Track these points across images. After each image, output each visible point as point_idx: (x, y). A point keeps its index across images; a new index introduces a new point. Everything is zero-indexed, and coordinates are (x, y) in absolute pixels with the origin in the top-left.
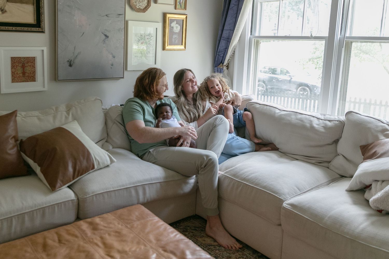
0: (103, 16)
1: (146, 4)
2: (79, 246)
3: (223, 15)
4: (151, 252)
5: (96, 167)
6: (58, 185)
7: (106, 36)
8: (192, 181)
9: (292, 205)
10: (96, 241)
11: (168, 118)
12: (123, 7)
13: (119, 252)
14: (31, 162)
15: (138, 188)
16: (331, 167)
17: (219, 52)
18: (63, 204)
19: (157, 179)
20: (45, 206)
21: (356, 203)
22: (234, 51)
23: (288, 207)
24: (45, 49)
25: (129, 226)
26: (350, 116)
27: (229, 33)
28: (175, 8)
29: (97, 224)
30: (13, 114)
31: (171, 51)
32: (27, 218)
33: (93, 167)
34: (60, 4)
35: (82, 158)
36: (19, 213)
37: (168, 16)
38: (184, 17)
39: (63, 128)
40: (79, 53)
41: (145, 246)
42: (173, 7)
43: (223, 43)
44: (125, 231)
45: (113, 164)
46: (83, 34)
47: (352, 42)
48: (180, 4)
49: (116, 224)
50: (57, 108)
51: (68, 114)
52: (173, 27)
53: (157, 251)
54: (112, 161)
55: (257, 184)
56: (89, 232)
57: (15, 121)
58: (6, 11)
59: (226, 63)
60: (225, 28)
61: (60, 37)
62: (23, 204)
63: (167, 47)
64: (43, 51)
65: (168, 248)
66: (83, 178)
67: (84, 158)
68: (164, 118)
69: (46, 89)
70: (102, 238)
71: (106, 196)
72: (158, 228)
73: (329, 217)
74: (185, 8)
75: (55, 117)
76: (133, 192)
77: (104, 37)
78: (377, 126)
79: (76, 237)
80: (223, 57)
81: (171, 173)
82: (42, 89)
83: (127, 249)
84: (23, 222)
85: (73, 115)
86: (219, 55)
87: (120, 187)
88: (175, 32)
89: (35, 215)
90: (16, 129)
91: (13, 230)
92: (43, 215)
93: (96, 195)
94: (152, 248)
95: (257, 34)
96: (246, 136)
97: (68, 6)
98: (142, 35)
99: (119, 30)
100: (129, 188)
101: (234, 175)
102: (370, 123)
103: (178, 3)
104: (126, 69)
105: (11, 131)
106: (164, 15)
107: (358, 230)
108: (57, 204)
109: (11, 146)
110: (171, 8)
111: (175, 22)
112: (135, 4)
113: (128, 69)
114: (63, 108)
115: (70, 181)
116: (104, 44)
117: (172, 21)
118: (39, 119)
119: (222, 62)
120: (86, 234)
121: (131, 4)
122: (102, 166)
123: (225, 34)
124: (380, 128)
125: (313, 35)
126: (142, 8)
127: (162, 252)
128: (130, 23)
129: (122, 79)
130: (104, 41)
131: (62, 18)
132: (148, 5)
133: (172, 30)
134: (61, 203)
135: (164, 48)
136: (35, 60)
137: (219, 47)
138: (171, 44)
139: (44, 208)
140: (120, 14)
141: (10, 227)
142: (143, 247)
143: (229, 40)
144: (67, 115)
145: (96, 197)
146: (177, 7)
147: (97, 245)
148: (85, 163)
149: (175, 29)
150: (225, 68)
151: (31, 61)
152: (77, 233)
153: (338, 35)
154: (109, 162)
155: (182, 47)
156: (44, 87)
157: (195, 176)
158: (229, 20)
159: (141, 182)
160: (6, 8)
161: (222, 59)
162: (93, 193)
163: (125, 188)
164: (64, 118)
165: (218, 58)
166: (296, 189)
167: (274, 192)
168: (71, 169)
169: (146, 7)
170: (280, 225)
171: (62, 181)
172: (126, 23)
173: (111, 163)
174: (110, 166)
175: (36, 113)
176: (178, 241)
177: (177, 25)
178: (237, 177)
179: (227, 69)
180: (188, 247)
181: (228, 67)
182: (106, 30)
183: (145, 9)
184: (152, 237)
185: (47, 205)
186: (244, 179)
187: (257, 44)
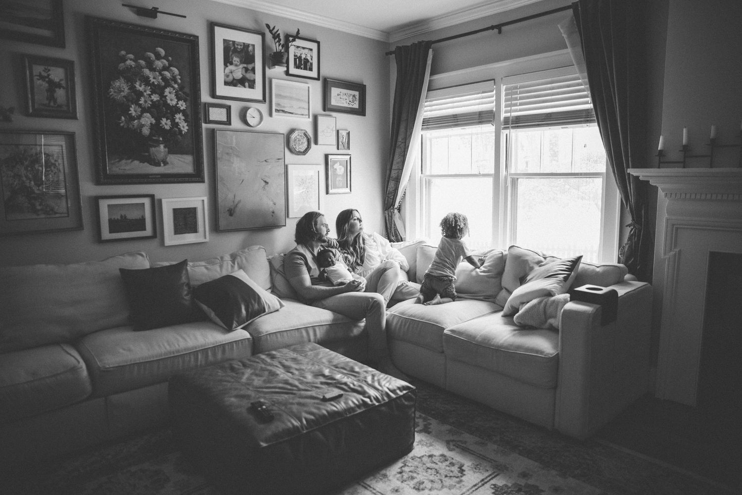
0: (262, 162)
1: (306, 147)
2: (261, 367)
3: (390, 154)
4: (324, 368)
5: (267, 310)
6: (234, 325)
7: (265, 182)
8: (362, 324)
9: (452, 331)
10: (275, 364)
11: (334, 265)
12: (282, 151)
13: (297, 369)
14: (205, 307)
15: (308, 329)
16: (497, 302)
17: (388, 194)
18: (240, 342)
19: (327, 321)
20: (224, 343)
21: (506, 324)
22: (405, 192)
23: (449, 333)
24: (206, 199)
25: (303, 355)
26: (512, 250)
27: (398, 172)
28: (338, 149)
29: (274, 355)
30: (184, 263)
31: (336, 195)
32: (210, 354)
33: (264, 311)
34: (219, 152)
35: (253, 302)
36: (203, 348)
37: (330, 157)
38: (349, 157)
39: (233, 276)
40: (240, 201)
41: (319, 365)
42: (336, 147)
43: (392, 184)
44: (300, 358)
45: (283, 308)
46: (243, 181)
47: (517, 179)
48: (343, 143)
49: (292, 354)
50: (222, 258)
51: (234, 263)
52: (336, 169)
53: (329, 368)
54: (281, 306)
55: (422, 319)
56: (268, 360)
57: (187, 270)
58: (168, 163)
59: (397, 205)
60: (394, 167)
61: (220, 186)
62: (205, 340)
63: (330, 191)
64: (203, 201)
65: (339, 366)
66: (256, 321)
67: (255, 302)
68: (330, 265)
69: (207, 240)
70: (280, 363)
71: (279, 335)
72: (330, 355)
73: (480, 336)
74: (349, 148)
75: (221, 267)
76: (304, 334)
77: (264, 184)
78: (534, 259)
79: (258, 362)
80: (393, 199)
81: (340, 316)
82: (204, 240)
83: (304, 368)
84: (207, 356)
85: (238, 264)
86: (388, 197)
87: (292, 327)
88: (338, 174)
89: (217, 350)
90: (188, 277)
91: (199, 363)
92: (224, 351)
93: (269, 334)
94: (324, 366)
95: (428, 173)
96: (417, 280)
97: (228, 154)
98: (303, 180)
99: (279, 175)
100: (300, 328)
101: (402, 314)
102: (527, 255)
103: (340, 143)
104: (288, 217)
105: (184, 279)
106: (326, 156)
107: (501, 342)
108: (235, 341)
109: (186, 293)
110: (333, 149)
111: (338, 164)
112: (294, 147)
113: (290, 216)
114: (227, 258)
115: (244, 323)
116: (264, 190)
117: (335, 162)
118: (207, 268)
119: (393, 204)
120: (266, 361)
121: (290, 147)
122: (272, 310)
123: (394, 174)
124: (536, 260)
125: (481, 173)
126: (302, 150)
127: (334, 368)
128: (290, 167)
129: (283, 228)
130: (264, 188)
131: (221, 167)
132: (308, 147)
133: (335, 172)
134: (238, 341)
135: (327, 193)
136: (196, 210)
137: (388, 189)
138: (335, 187)
139: (224, 344)
140: (279, 158)
141: (196, 359)
142: (317, 367)
143: (398, 180)
144: (233, 265)
145: (270, 336)
146: (340, 147)
147: (277, 366)
148: (256, 306)
149: (338, 170)
150: (396, 211)
151: (192, 212)
152: (257, 360)
153: (503, 172)
154: (279, 306)
155: (348, 190)
156: (205, 238)
157: (365, 319)
158: (397, 159)
159: (311, 323)
160: (168, 159)
161: (393, 201)
162: (267, 332)
163: (296, 329)
164: (230, 267)
165: (388, 200)
166: (457, 318)
167: (437, 323)
168: (244, 311)
169: (306, 150)
170: (443, 352)
171: (237, 322)
172: (286, 167)
173: (281, 308)
174: (280, 310)
175: (203, 263)
176: (348, 362)
177: (341, 167)
178: (404, 315)
179: (399, 212)
180: (356, 365)
181: (399, 210)
182: (265, 176)
183: (305, 152)
184: (324, 360)
185: (226, 342)
186: (411, 316)
187: (429, 183)
